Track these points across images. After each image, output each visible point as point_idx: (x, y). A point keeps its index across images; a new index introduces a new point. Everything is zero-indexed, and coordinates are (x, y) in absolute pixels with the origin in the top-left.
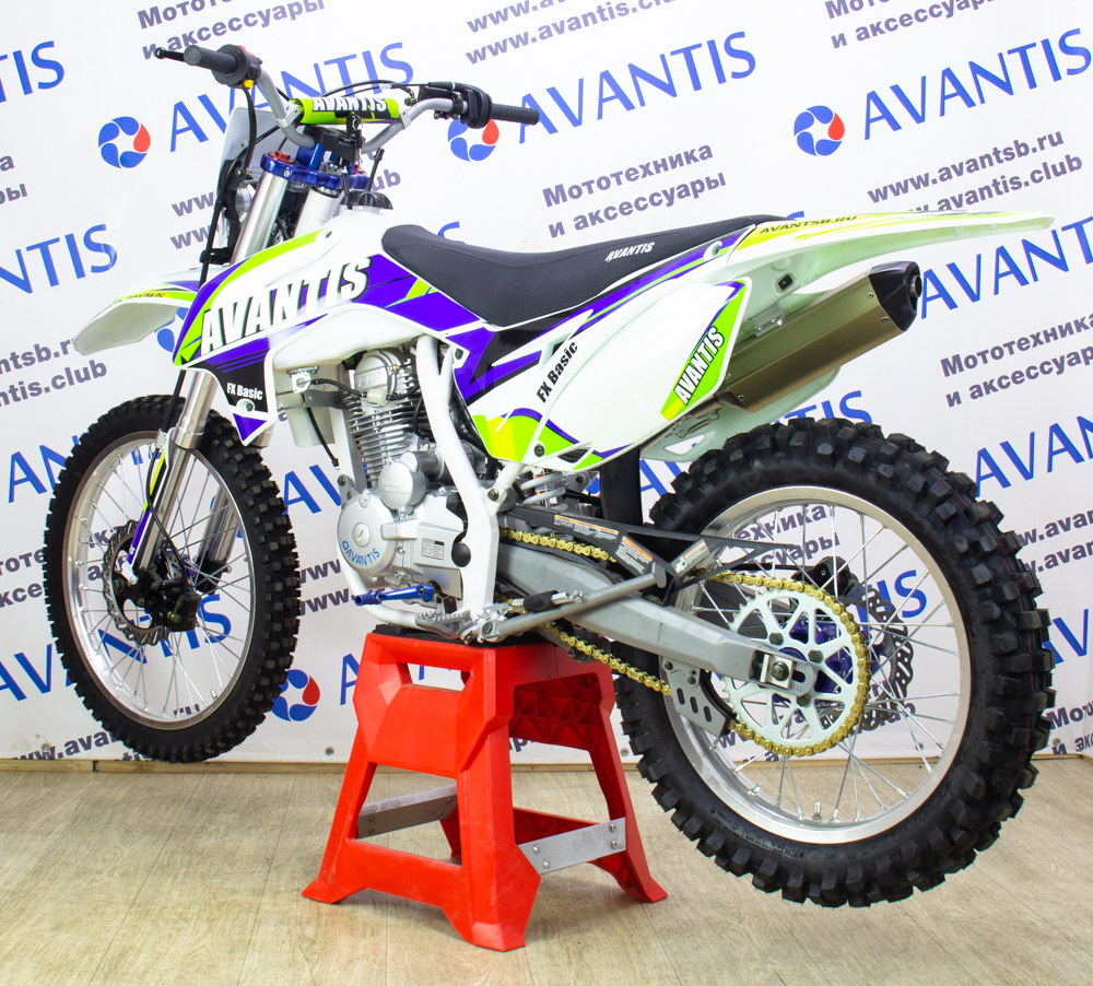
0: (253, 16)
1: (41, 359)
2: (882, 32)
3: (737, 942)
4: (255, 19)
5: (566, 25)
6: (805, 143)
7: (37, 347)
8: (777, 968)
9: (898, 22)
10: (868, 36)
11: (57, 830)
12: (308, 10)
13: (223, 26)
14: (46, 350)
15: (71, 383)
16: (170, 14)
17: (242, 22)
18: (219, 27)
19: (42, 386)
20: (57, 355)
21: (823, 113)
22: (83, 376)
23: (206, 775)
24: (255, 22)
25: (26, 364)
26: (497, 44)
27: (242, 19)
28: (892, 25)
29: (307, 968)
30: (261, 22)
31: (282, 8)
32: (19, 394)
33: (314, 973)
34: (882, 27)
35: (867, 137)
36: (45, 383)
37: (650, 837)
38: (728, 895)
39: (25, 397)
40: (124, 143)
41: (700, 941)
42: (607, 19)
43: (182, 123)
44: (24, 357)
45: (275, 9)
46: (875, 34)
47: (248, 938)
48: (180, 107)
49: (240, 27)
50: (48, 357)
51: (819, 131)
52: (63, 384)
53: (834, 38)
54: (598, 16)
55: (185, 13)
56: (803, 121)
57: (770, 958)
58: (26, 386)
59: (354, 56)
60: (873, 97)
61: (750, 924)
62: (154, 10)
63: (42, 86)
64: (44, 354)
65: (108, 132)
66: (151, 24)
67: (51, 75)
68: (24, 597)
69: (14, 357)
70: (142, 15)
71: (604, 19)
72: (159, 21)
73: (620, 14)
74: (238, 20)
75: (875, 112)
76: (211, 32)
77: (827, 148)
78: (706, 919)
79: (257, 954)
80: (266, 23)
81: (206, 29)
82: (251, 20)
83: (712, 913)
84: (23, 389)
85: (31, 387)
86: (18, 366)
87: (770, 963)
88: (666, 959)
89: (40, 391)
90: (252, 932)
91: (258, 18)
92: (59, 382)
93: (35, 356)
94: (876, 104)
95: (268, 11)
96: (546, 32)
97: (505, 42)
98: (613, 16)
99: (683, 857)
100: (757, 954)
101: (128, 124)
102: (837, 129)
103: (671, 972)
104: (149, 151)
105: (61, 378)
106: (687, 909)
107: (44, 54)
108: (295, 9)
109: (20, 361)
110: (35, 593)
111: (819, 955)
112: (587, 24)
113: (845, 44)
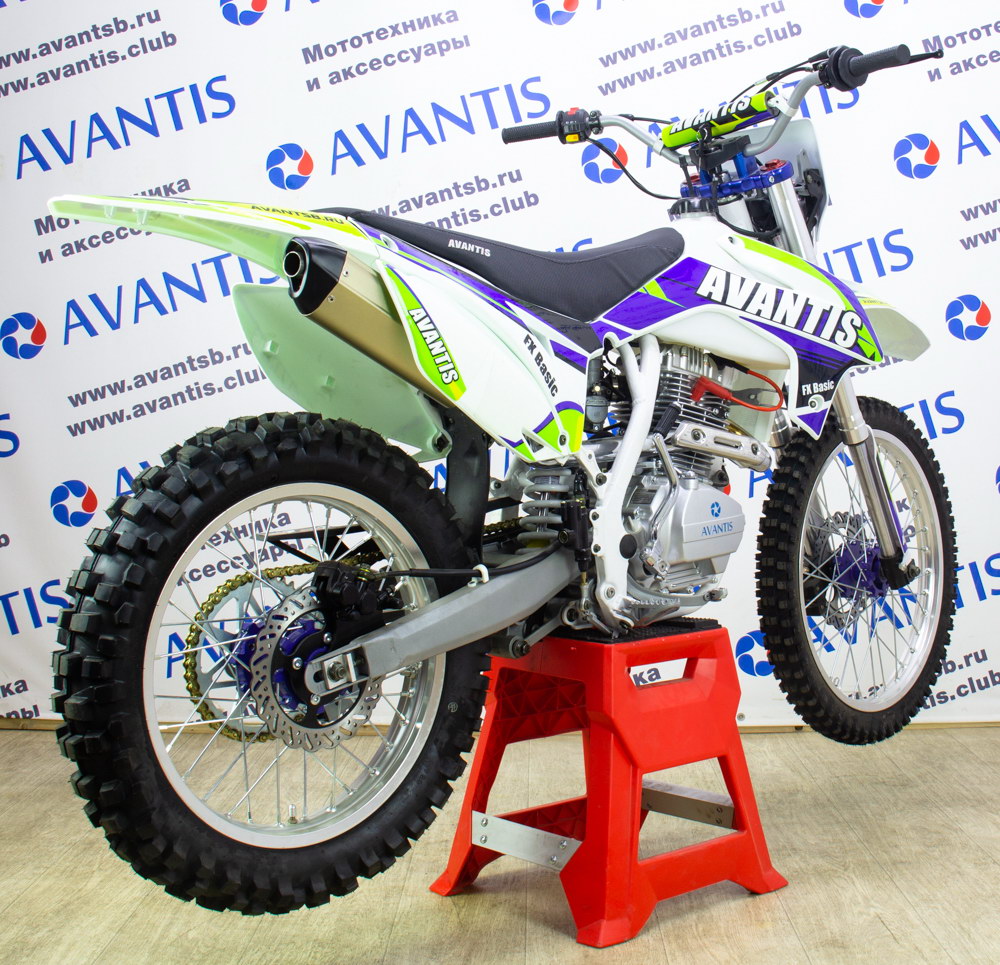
0: (406, 52)
1: (215, 362)
2: (973, 67)
3: (842, 887)
4: (407, 55)
5: (689, 61)
6: (904, 167)
7: (211, 351)
8: (879, 911)
9: (987, 58)
10: (960, 71)
11: (229, 786)
12: (456, 47)
13: (379, 62)
14: (219, 354)
15: (242, 383)
16: (331, 51)
17: (396, 58)
18: (375, 62)
19: (216, 387)
20: (229, 358)
21: (920, 140)
22: (252, 377)
23: (363, 739)
24: (408, 58)
25: (201, 367)
26: (626, 78)
27: (396, 55)
28: (982, 60)
29: (454, 911)
30: (413, 58)
31: (432, 46)
32: (195, 394)
33: (461, 916)
34: (974, 62)
35: (960, 161)
36: (218, 383)
37: (764, 794)
38: (834, 846)
39: (200, 396)
40: (290, 167)
41: (809, 887)
42: (725, 55)
43: (342, 149)
44: (199, 360)
45: (425, 47)
46: (967, 69)
47: (401, 884)
48: (340, 135)
49: (394, 62)
50: (221, 361)
51: (917, 156)
52: (235, 385)
53: (930, 72)
54: (717, 53)
55: (344, 50)
56: (902, 148)
57: (872, 902)
58: (201, 386)
59: (497, 89)
60: (965, 125)
61: (854, 872)
62: (317, 48)
63: (216, 115)
64: (217, 358)
65: (275, 158)
66: (314, 60)
67: (223, 106)
68: (200, 577)
69: (190, 360)
70: (306, 51)
71: (723, 55)
72: (321, 57)
73: (737, 51)
74: (392, 56)
75: (967, 139)
76: (368, 67)
77: (923, 172)
78: (815, 868)
79: (409, 899)
80: (418, 59)
81: (364, 65)
82: (404, 56)
83: (820, 861)
84: (198, 389)
85: (205, 387)
86: (194, 369)
87: (873, 906)
88: (778, 903)
89: (213, 391)
90: (405, 879)
91: (410, 54)
92: (231, 383)
93: (209, 359)
94: (967, 131)
95: (419, 48)
96: (670, 67)
97: (633, 76)
98: (730, 53)
99: (793, 811)
100: (860, 899)
101: (293, 150)
102: (933, 155)
103: (783, 915)
104: (312, 175)
105: (233, 379)
106: (797, 858)
107: (217, 87)
108: (444, 46)
109: (196, 364)
110: (210, 573)
111: (917, 900)
112: (707, 60)
113: (940, 77)
